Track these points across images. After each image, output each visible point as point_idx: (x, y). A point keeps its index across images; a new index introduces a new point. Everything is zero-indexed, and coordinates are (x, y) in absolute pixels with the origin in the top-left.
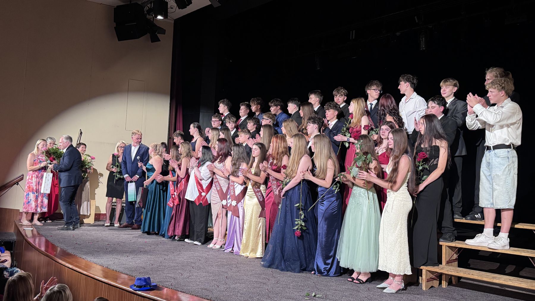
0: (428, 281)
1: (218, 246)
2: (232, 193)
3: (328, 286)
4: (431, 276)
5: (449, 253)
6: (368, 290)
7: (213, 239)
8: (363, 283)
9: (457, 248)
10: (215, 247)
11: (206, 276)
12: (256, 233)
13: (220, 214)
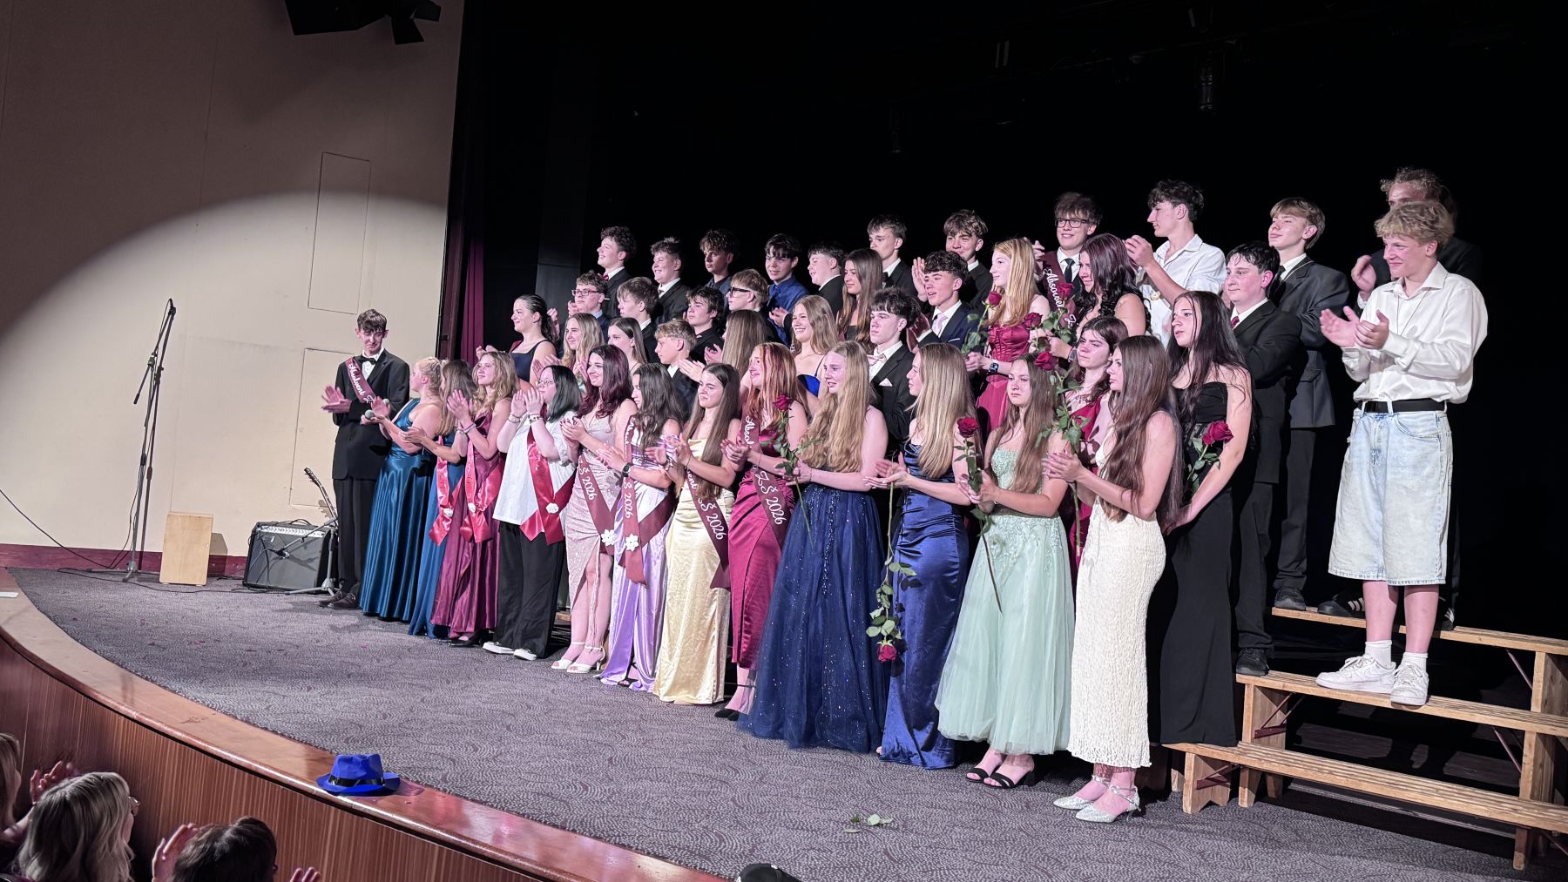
0: (1200, 786)
1: (582, 667)
2: (628, 513)
3: (911, 793)
4: (1212, 772)
5: (1262, 706)
6: (1028, 807)
7: (567, 644)
8: (1013, 786)
9: (1288, 693)
10: (575, 668)
11: (549, 756)
12: (700, 632)
13: (593, 571)
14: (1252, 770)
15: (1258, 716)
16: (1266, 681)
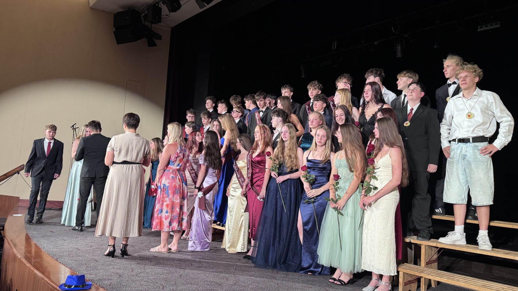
0: (406, 284)
4: (410, 279)
5: (428, 253)
8: (345, 284)
9: (438, 248)
14: (425, 278)
15: (427, 257)
16: (429, 243)
